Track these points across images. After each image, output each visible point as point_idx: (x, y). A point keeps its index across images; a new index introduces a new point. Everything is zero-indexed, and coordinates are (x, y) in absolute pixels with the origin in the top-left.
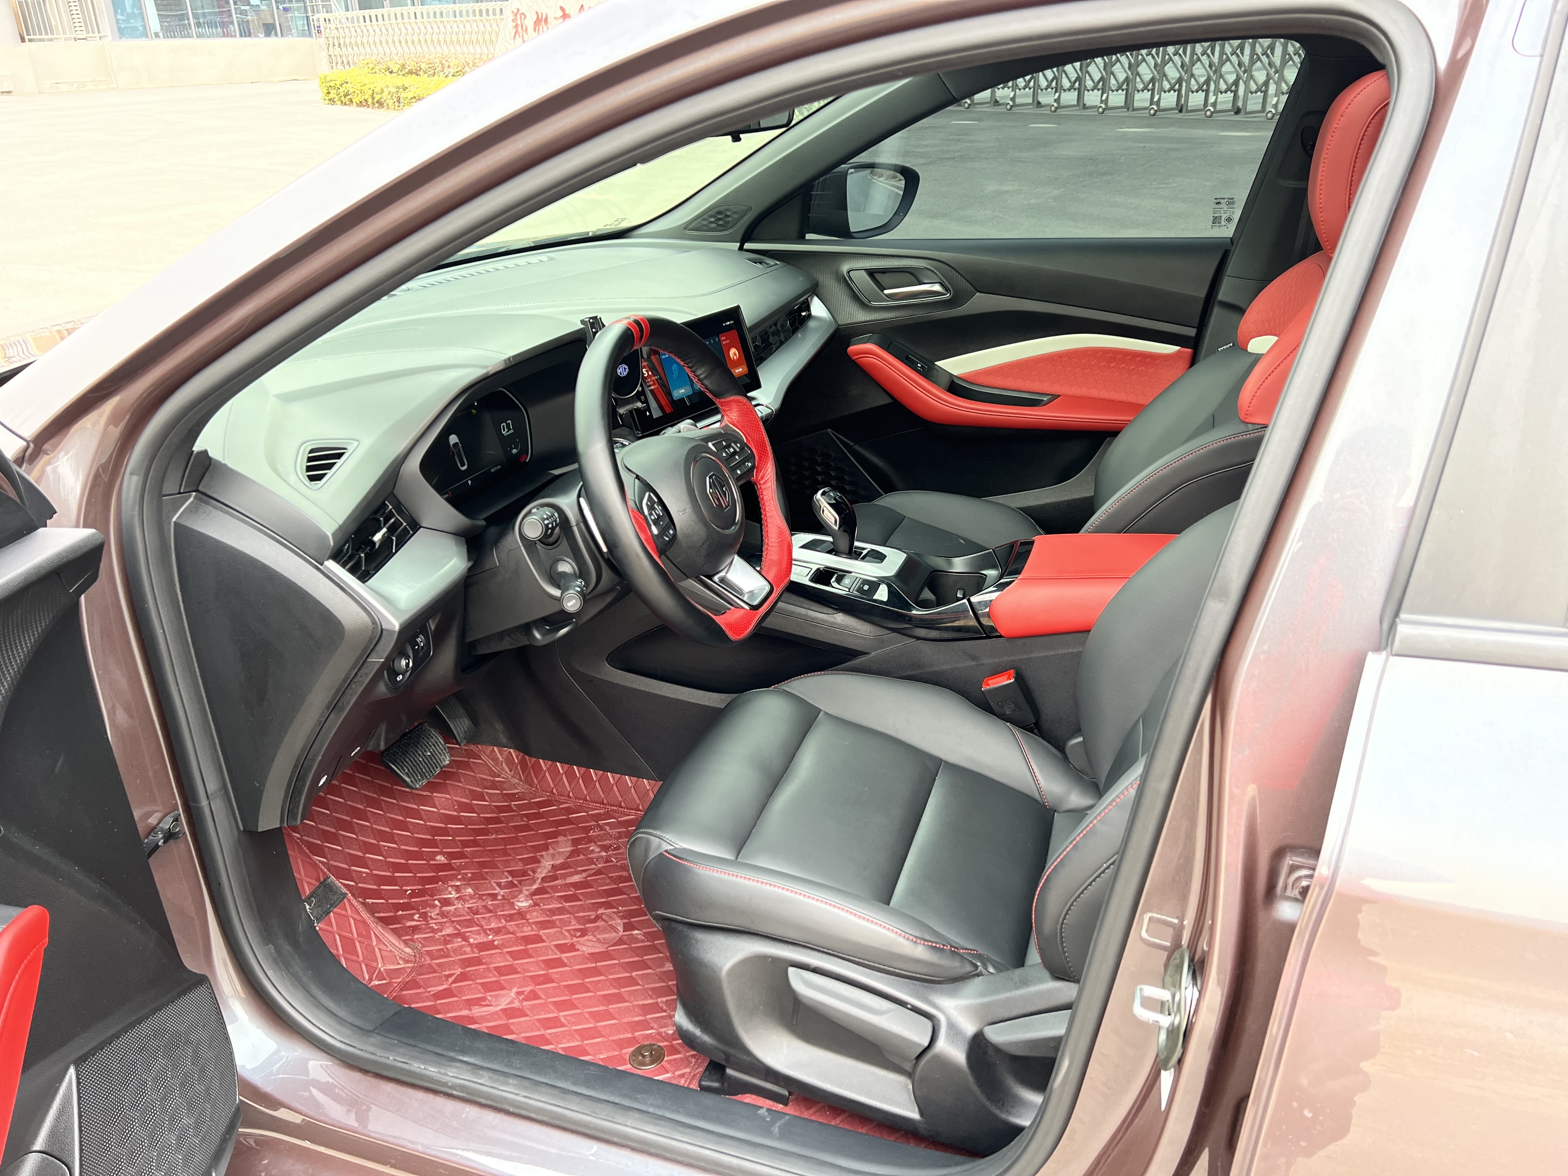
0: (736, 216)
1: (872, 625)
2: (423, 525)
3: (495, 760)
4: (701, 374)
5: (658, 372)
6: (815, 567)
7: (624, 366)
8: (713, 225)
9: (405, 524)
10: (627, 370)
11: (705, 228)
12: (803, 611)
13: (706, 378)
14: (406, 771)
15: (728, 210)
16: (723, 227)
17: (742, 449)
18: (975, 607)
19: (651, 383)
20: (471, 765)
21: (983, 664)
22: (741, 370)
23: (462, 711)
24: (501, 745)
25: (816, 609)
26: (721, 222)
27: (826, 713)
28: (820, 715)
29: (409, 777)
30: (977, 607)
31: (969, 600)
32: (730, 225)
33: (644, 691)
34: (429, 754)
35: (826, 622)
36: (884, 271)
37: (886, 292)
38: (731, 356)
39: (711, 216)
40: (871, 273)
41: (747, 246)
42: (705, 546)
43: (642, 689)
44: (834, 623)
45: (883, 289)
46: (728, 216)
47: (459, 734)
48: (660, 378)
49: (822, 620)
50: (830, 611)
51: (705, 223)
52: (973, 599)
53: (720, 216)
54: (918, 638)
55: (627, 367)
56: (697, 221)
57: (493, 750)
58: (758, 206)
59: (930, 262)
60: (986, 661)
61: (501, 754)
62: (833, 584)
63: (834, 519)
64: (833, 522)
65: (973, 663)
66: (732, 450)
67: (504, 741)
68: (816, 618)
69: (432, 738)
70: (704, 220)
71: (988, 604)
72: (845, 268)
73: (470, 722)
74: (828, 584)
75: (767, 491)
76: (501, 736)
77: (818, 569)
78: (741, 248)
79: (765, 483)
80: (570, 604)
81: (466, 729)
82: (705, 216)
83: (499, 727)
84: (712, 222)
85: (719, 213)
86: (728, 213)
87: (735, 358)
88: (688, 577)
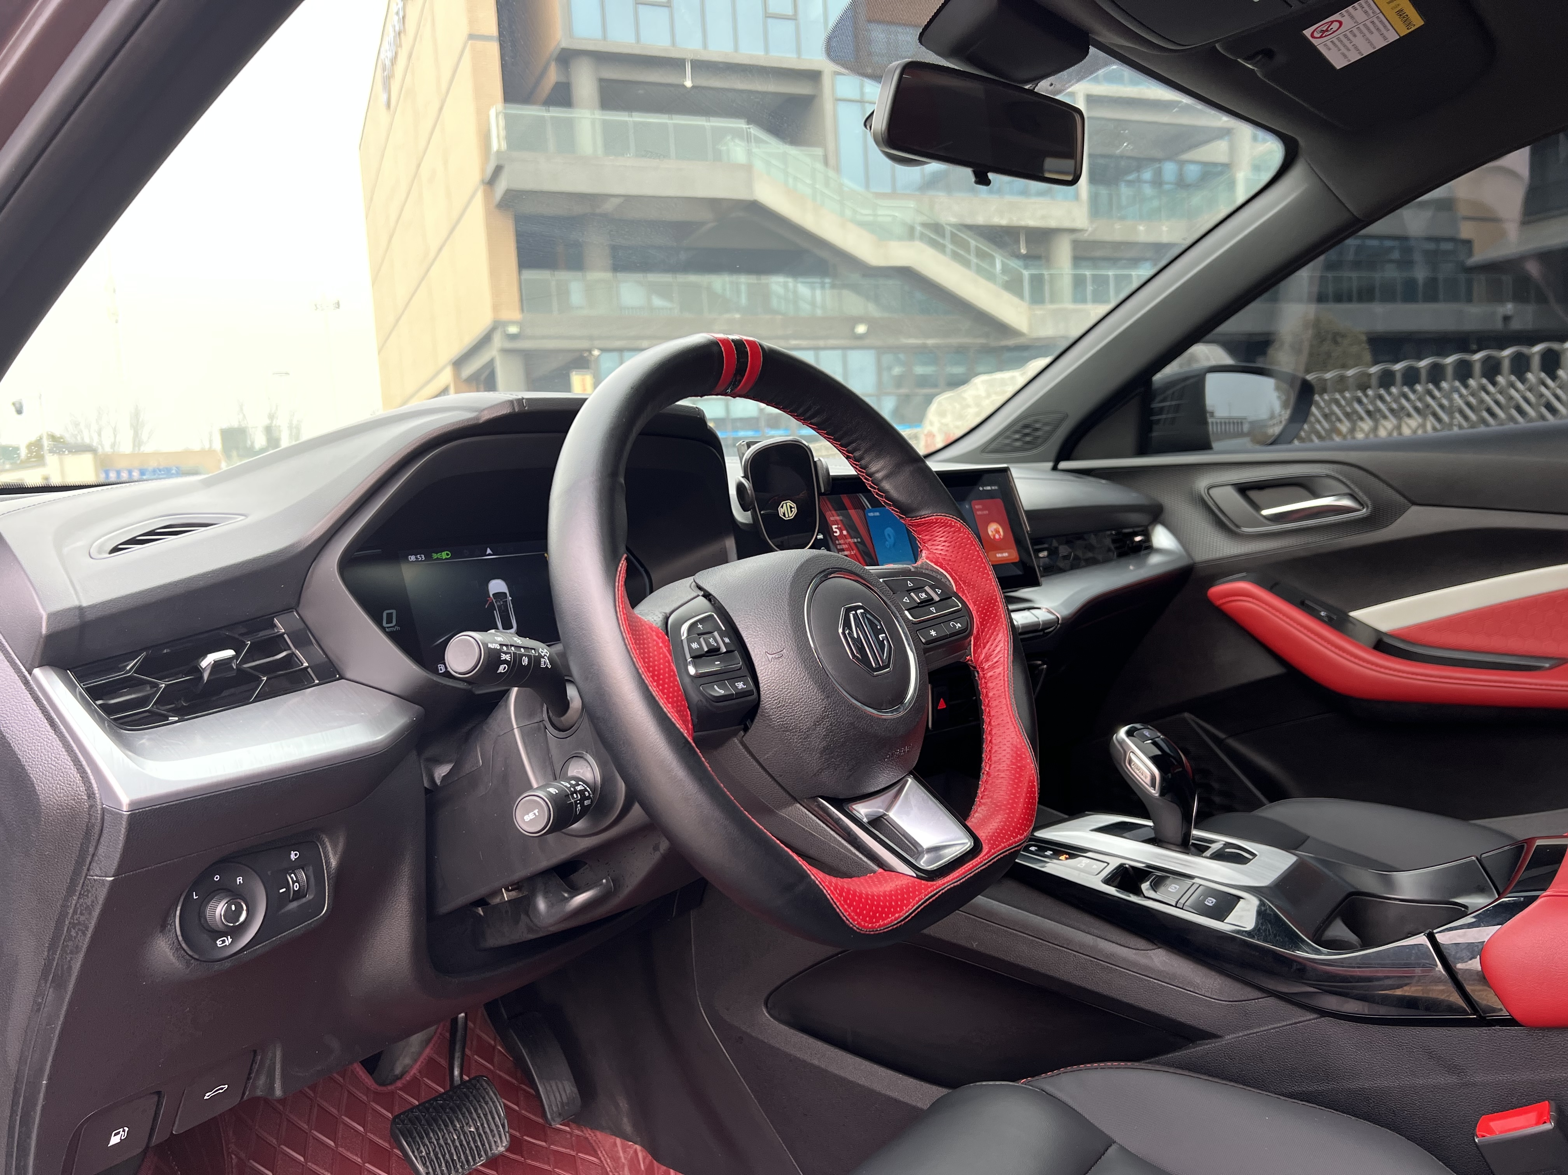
0: (1047, 428)
1: (1223, 978)
2: (348, 676)
3: (615, 1159)
4: (877, 471)
5: (858, 532)
6: (1114, 863)
7: (790, 503)
8: (1018, 444)
9: (306, 664)
10: (795, 510)
11: (1008, 448)
12: (1089, 939)
13: (887, 477)
14: (424, 1154)
15: (1036, 421)
16: (1033, 444)
17: (946, 598)
18: (1445, 952)
19: (844, 546)
20: (579, 1161)
21: (1474, 1084)
22: (1005, 555)
23: (564, 1068)
24: (625, 1137)
25: (1114, 939)
26: (1028, 439)
27: (1122, 1149)
28: (1110, 1151)
29: (424, 1164)
30: (1450, 954)
31: (1431, 937)
32: (1040, 441)
33: (818, 1067)
34: (472, 1129)
35: (1135, 964)
36: (1261, 486)
37: (1265, 512)
38: (990, 533)
39: (1016, 432)
40: (1243, 489)
41: (1063, 465)
42: (821, 730)
43: (816, 1062)
44: (1147, 968)
45: (1257, 508)
46: (1037, 429)
47: (550, 1106)
48: (862, 542)
49: (1125, 960)
50: (1141, 943)
51: (1007, 441)
52: (1441, 938)
53: (1027, 431)
54: (1323, 1013)
55: (793, 505)
56: (998, 441)
57: (615, 1144)
58: (1076, 412)
59: (1335, 466)
60: (1479, 1078)
61: (624, 1152)
62: (1146, 893)
63: (1148, 774)
64: (1148, 780)
65: (1452, 1079)
66: (924, 595)
67: (628, 1128)
68: (1112, 955)
69: (487, 1103)
70: (1008, 437)
71: (1477, 950)
72: (1202, 483)
73: (575, 1090)
74: (1138, 892)
75: (997, 681)
76: (625, 1120)
77: (1121, 866)
78: (1055, 468)
79: (992, 667)
80: (528, 817)
81: (565, 1100)
82: (1008, 433)
83: (624, 1105)
84: (1017, 440)
85: (1026, 426)
86: (1037, 426)
87: (997, 537)
88: (796, 800)
